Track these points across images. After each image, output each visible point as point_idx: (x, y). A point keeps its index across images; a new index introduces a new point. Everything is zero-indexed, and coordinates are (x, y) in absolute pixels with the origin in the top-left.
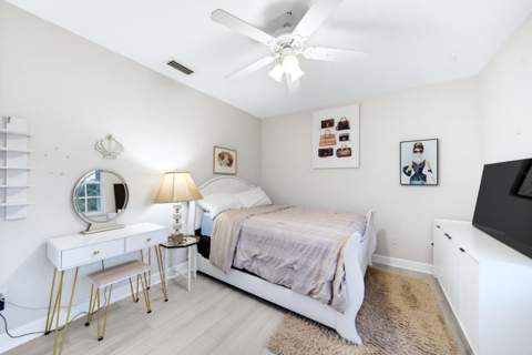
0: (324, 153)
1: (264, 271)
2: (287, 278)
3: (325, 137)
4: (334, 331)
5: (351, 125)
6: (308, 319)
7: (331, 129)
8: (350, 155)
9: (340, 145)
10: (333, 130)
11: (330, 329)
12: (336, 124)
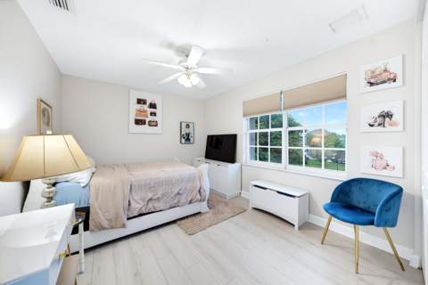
0: (138, 122)
1: (158, 205)
2: (176, 201)
3: (139, 111)
4: (200, 213)
5: (157, 106)
6: (187, 217)
7: (144, 106)
8: (156, 126)
9: (150, 118)
10: (146, 107)
11: (197, 214)
12: (148, 104)
